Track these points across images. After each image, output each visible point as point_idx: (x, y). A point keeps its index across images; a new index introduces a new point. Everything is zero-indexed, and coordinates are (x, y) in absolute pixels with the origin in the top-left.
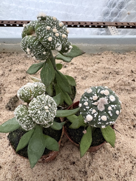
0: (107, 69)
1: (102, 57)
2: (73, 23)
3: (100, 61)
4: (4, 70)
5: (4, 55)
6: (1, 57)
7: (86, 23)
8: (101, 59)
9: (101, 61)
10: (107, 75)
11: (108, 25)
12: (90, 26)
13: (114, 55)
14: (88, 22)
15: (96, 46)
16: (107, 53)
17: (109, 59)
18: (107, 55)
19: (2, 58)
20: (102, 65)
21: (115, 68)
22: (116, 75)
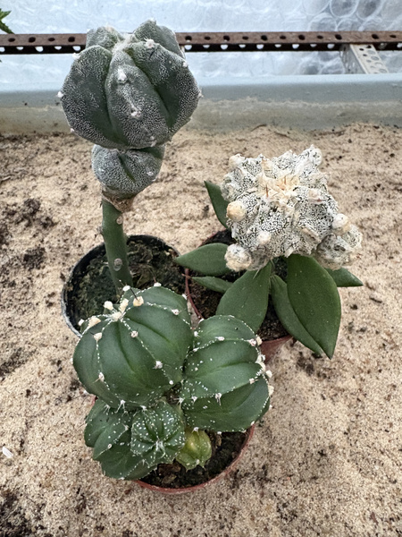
0: (367, 175)
1: (347, 139)
2: (245, 38)
3: (344, 151)
4: (66, 186)
5: (58, 140)
6: (50, 149)
7: (283, 37)
8: (346, 146)
9: (348, 152)
10: (369, 193)
11: (351, 40)
12: (295, 46)
13: (381, 132)
14: (291, 33)
15: (330, 107)
16: (361, 126)
17: (370, 147)
18: (361, 135)
19: (53, 152)
20: (350, 163)
21: (392, 174)
22: (396, 192)
